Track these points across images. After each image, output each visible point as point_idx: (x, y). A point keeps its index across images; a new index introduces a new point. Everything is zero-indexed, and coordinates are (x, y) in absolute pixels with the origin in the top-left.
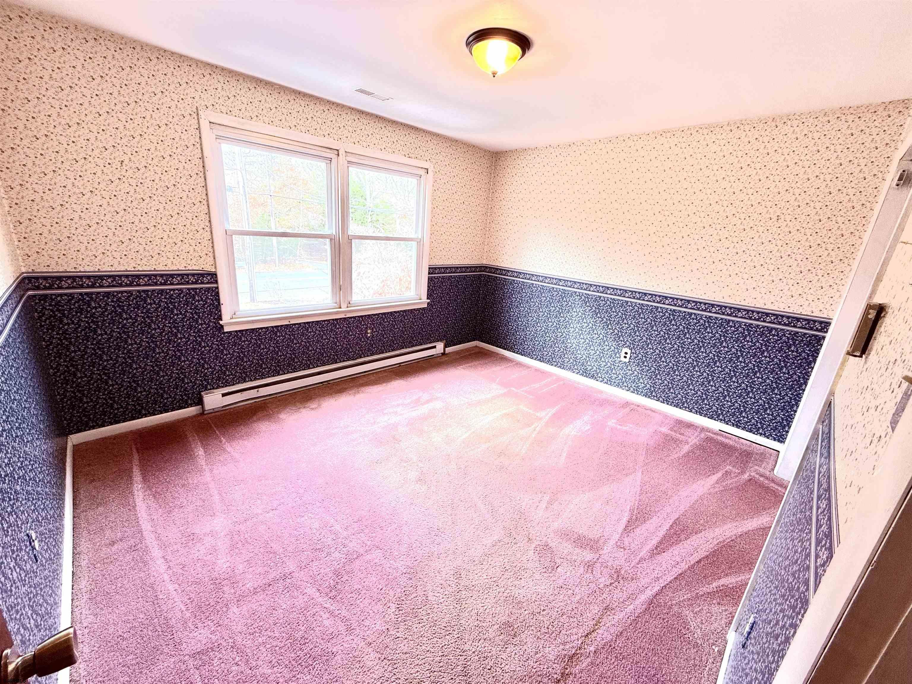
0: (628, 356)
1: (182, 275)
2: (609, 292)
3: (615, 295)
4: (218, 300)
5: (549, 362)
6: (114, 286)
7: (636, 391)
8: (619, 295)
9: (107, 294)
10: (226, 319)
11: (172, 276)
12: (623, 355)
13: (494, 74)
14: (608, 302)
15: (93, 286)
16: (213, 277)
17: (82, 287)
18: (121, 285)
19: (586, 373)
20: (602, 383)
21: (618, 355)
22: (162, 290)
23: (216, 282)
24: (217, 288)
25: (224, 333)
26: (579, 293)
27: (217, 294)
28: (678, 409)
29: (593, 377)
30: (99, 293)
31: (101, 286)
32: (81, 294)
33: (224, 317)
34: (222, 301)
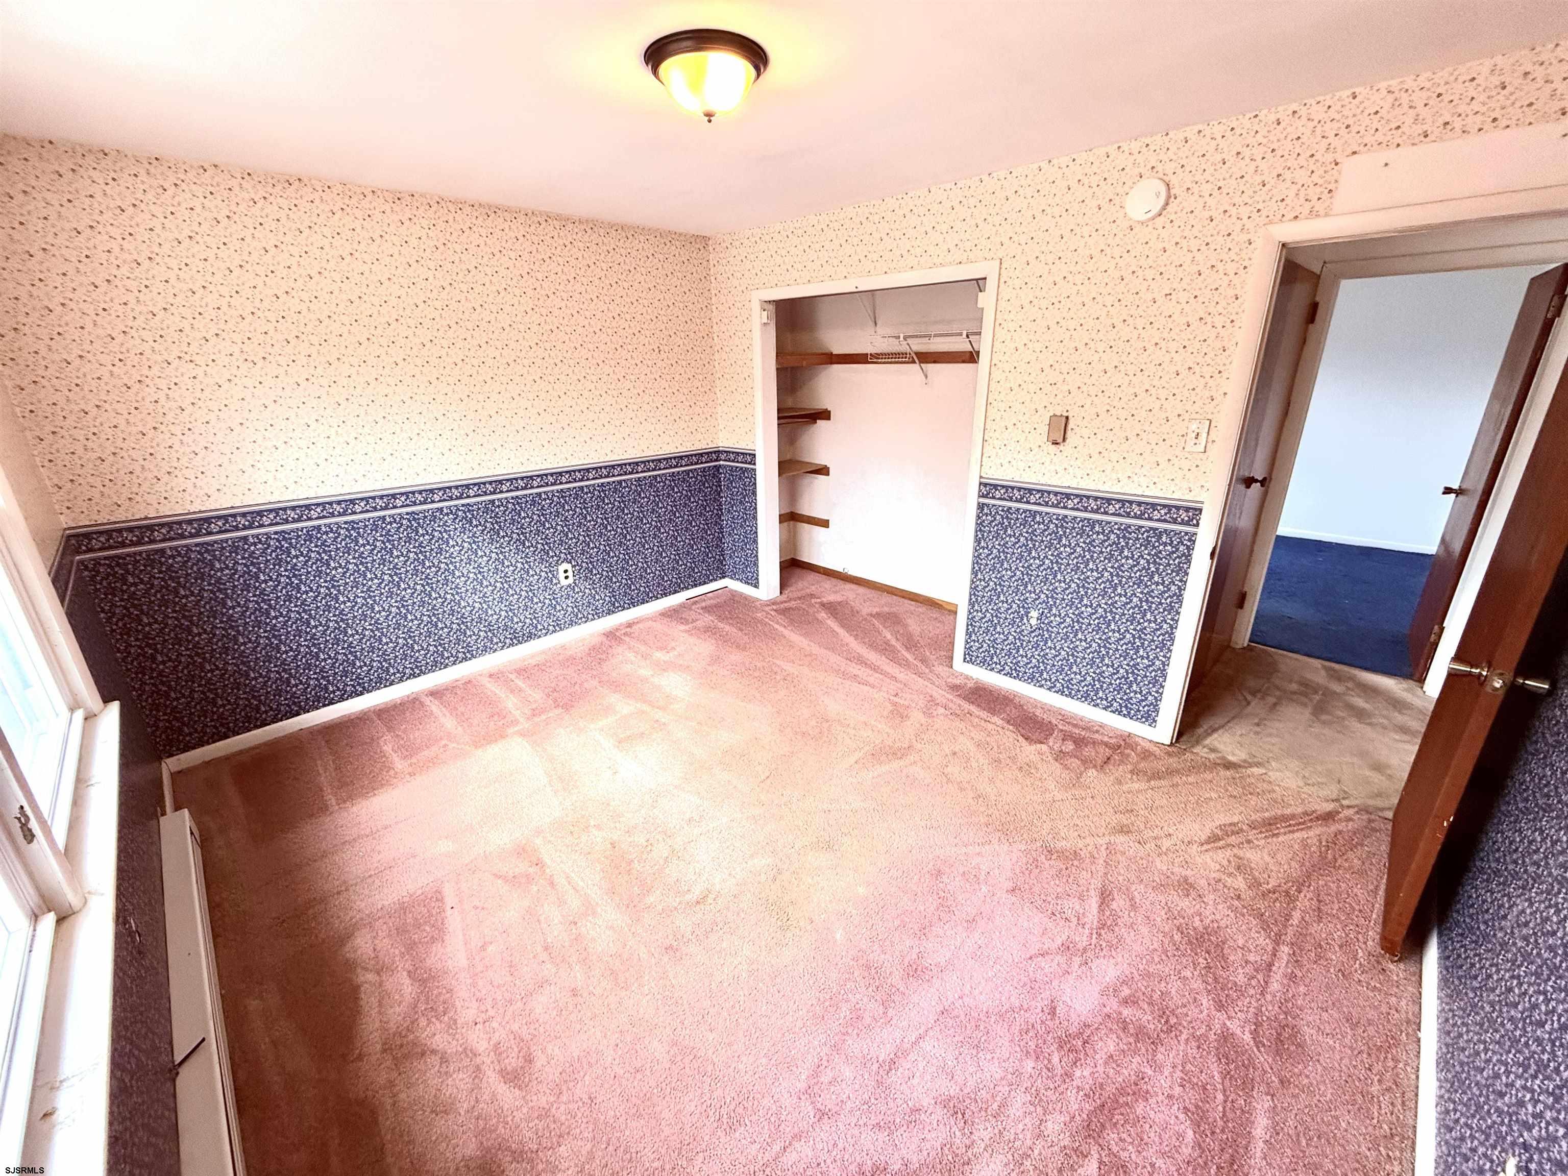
0: (570, 574)
2: (504, 488)
3: (517, 489)
5: (437, 665)
7: (597, 615)
8: (523, 489)
12: (562, 575)
13: (709, 115)
14: (510, 506)
19: (517, 639)
20: (548, 636)
21: (555, 581)
26: (449, 508)
28: (646, 605)
29: (530, 636)
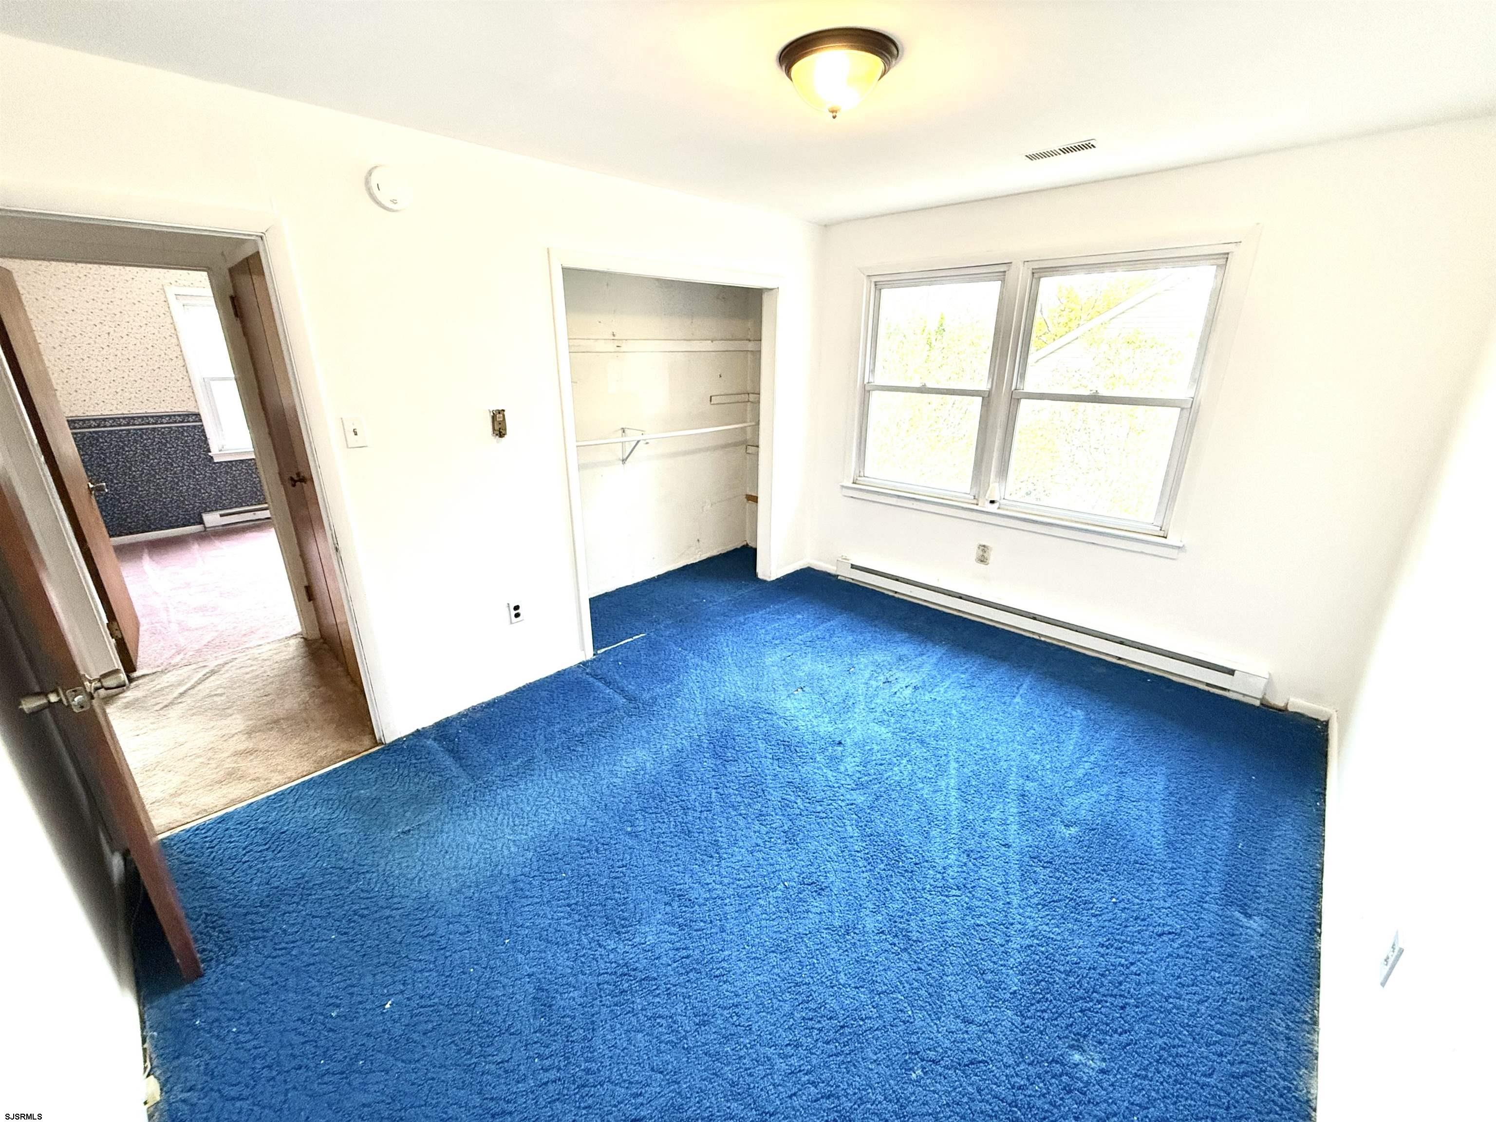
1: (170, 416)
4: (205, 436)
6: (114, 426)
9: (110, 432)
10: (214, 451)
11: (161, 417)
15: (98, 426)
16: (197, 416)
17: (90, 427)
18: (120, 425)
22: (155, 428)
23: (201, 420)
24: (202, 425)
25: (215, 463)
27: (203, 431)
30: (103, 432)
31: (105, 426)
32: (90, 432)
33: (212, 450)
34: (208, 436)
